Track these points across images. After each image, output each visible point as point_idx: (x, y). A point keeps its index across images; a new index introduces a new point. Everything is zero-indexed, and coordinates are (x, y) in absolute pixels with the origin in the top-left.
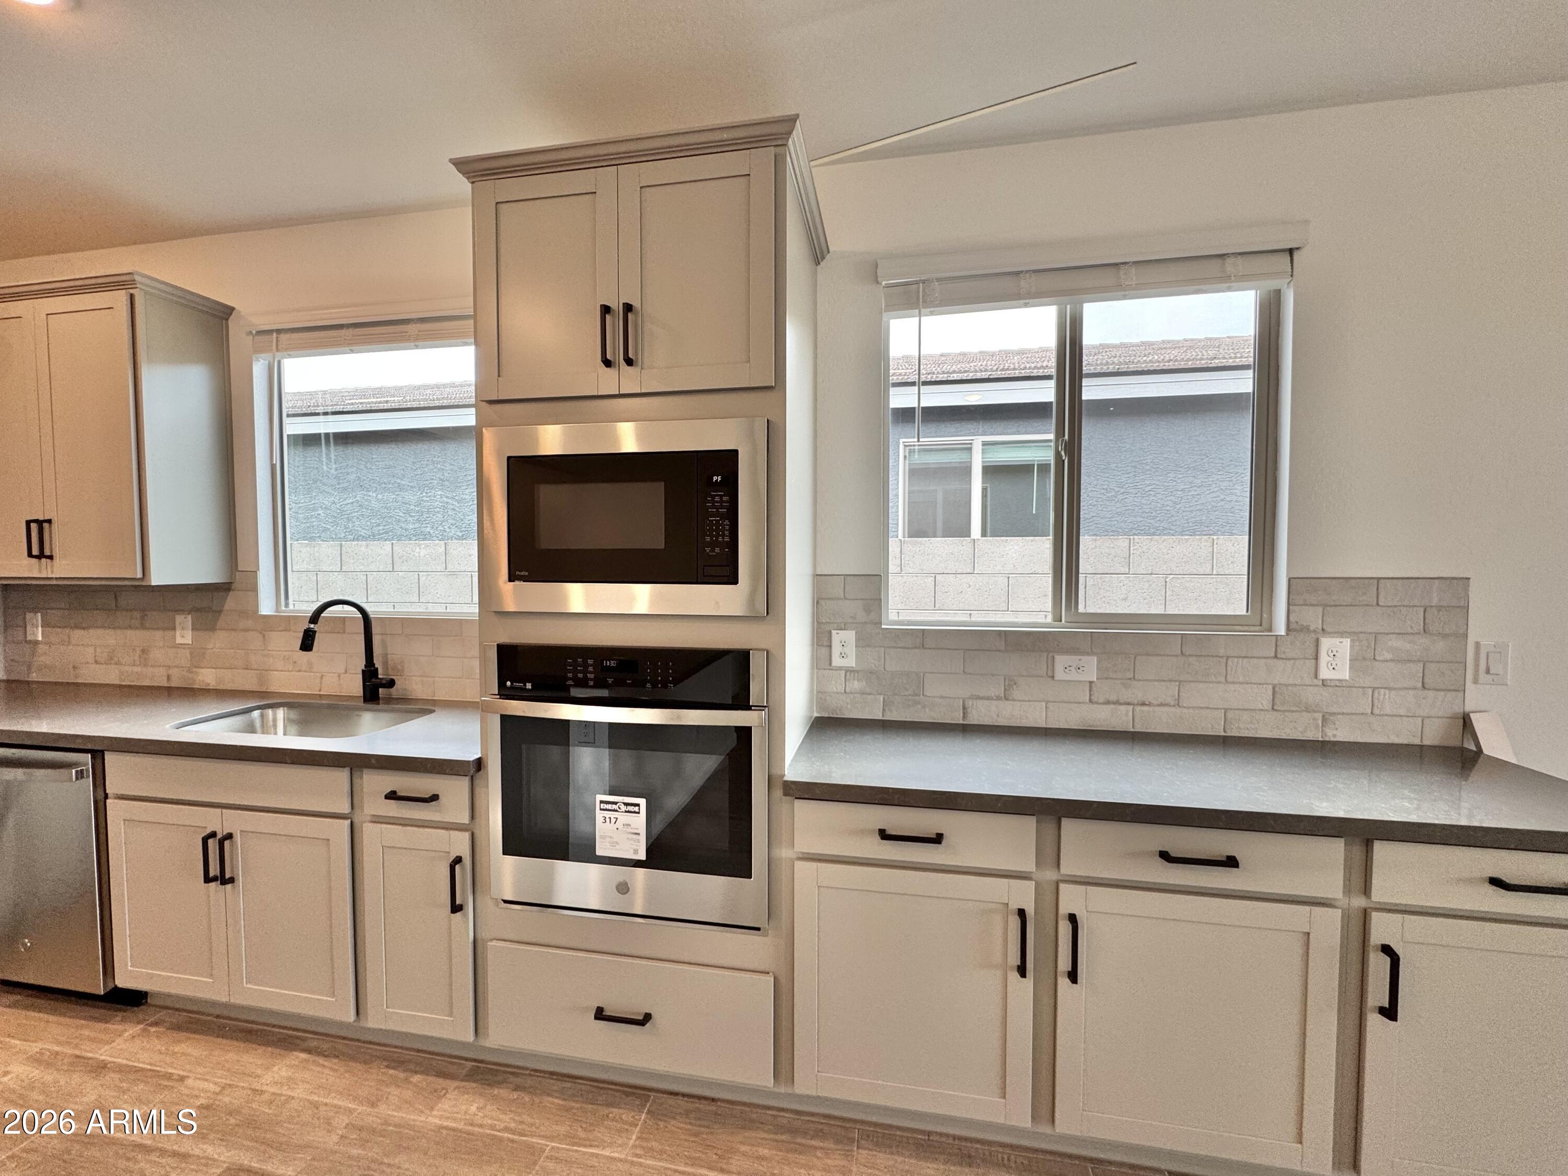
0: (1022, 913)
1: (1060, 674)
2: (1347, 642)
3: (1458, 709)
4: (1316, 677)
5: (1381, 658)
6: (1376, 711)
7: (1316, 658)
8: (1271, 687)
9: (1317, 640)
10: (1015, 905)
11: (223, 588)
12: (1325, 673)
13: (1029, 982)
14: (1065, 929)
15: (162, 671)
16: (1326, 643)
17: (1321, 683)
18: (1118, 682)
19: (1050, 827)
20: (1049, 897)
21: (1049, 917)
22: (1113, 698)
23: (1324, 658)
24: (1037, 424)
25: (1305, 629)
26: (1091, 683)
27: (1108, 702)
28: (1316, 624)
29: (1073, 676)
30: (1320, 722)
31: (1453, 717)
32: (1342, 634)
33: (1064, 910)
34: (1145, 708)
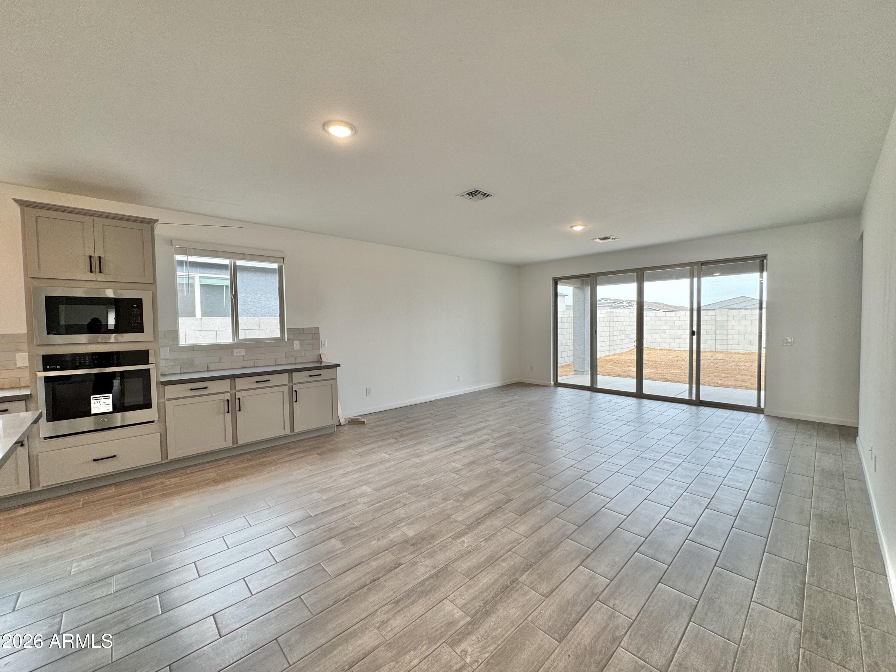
0: (228, 400)
1: (235, 354)
2: (299, 341)
3: (319, 354)
4: (293, 349)
5: (305, 344)
6: (305, 355)
7: (293, 345)
8: (284, 353)
9: (293, 342)
10: (226, 399)
12: (295, 349)
13: (230, 414)
14: (237, 401)
16: (295, 342)
17: (294, 351)
18: (250, 355)
19: (233, 381)
20: (233, 397)
21: (234, 400)
22: (249, 359)
23: (295, 345)
24: (224, 271)
25: (290, 339)
26: (243, 356)
28: (292, 338)
29: (239, 354)
30: (295, 359)
31: (318, 355)
32: (298, 340)
33: (237, 397)
34: (257, 360)
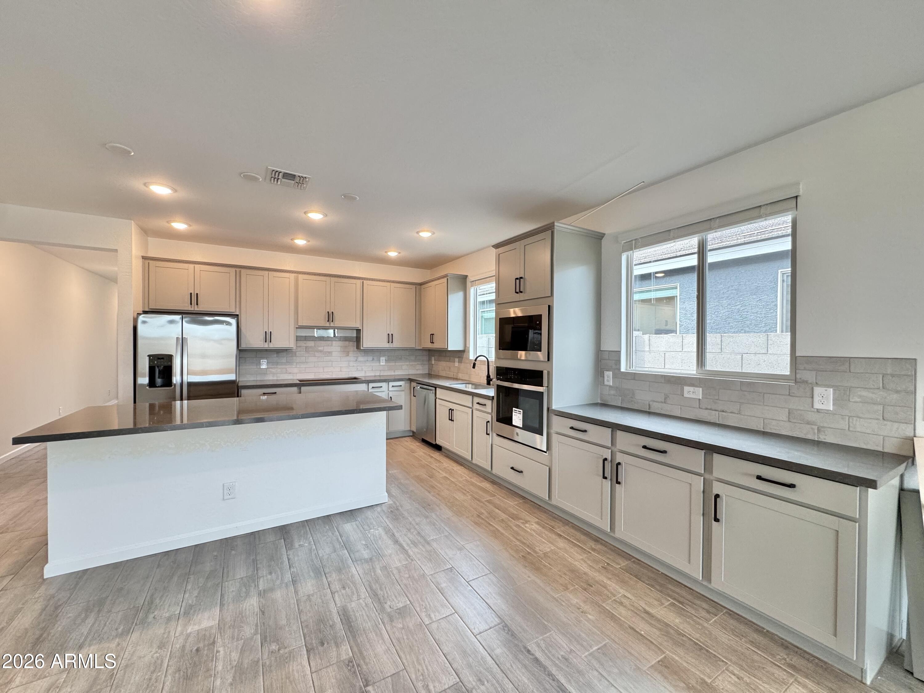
1: (686, 394)
2: (831, 390)
3: (907, 434)
4: (813, 407)
5: (853, 400)
6: (851, 429)
7: (813, 397)
8: (787, 410)
10: (604, 456)
11: (463, 351)
12: (817, 406)
15: (452, 374)
16: (818, 391)
17: (816, 410)
18: (712, 400)
19: (615, 433)
20: (614, 457)
21: (613, 463)
22: (709, 407)
23: (816, 398)
25: (804, 382)
26: (699, 399)
27: (707, 409)
28: (812, 380)
29: (692, 395)
30: (816, 431)
31: (905, 439)
32: (828, 386)
33: (617, 460)
34: (723, 413)
